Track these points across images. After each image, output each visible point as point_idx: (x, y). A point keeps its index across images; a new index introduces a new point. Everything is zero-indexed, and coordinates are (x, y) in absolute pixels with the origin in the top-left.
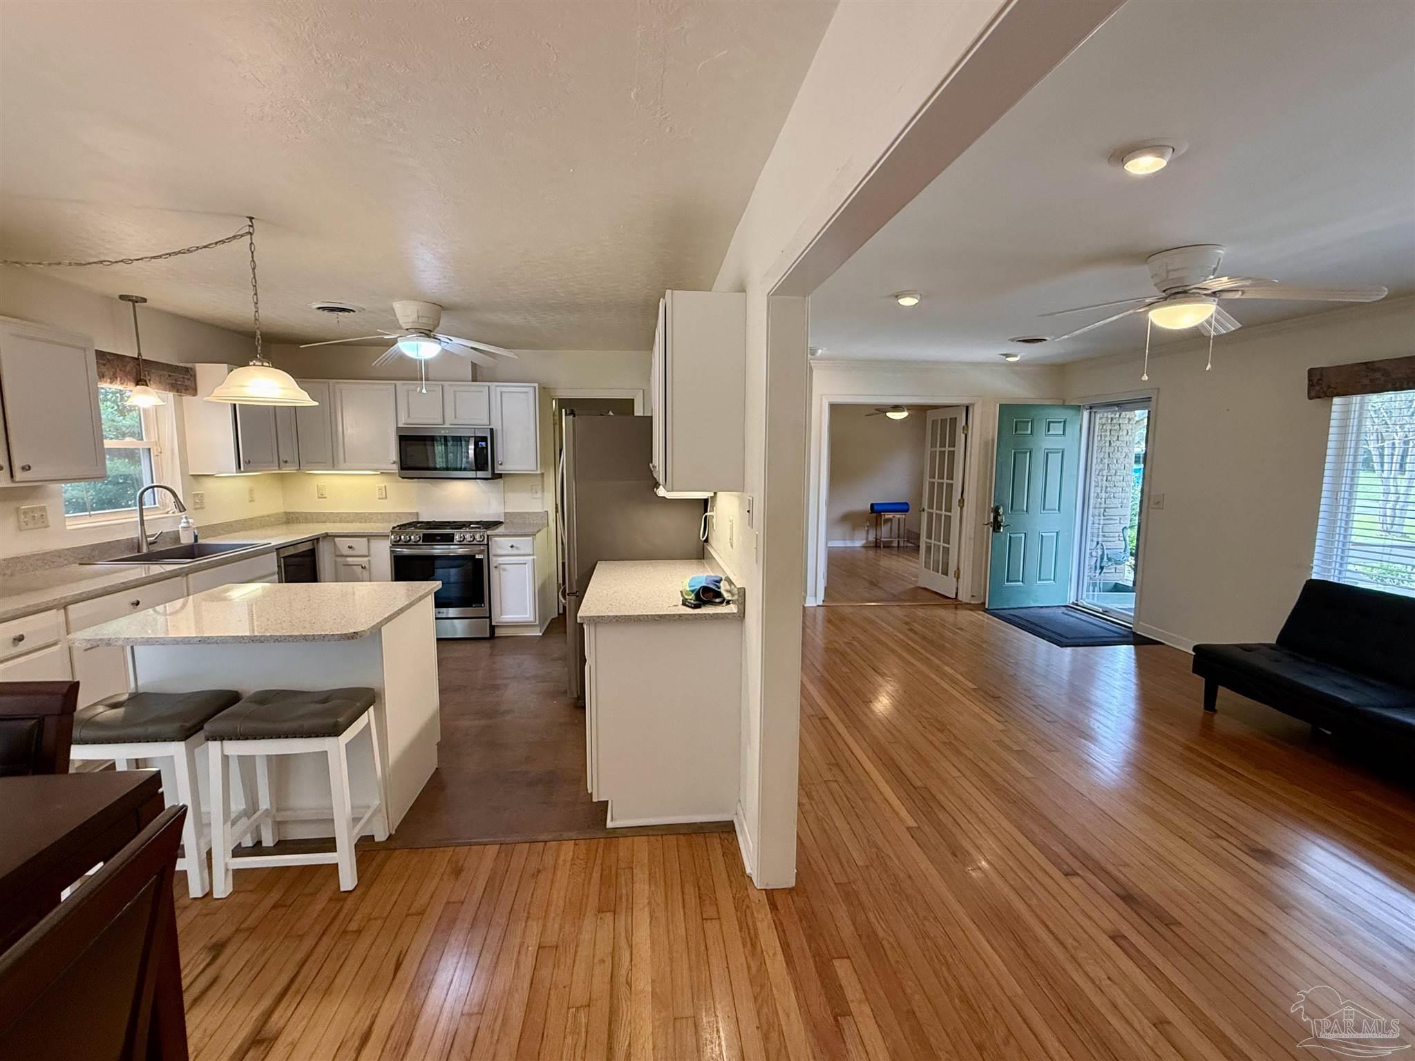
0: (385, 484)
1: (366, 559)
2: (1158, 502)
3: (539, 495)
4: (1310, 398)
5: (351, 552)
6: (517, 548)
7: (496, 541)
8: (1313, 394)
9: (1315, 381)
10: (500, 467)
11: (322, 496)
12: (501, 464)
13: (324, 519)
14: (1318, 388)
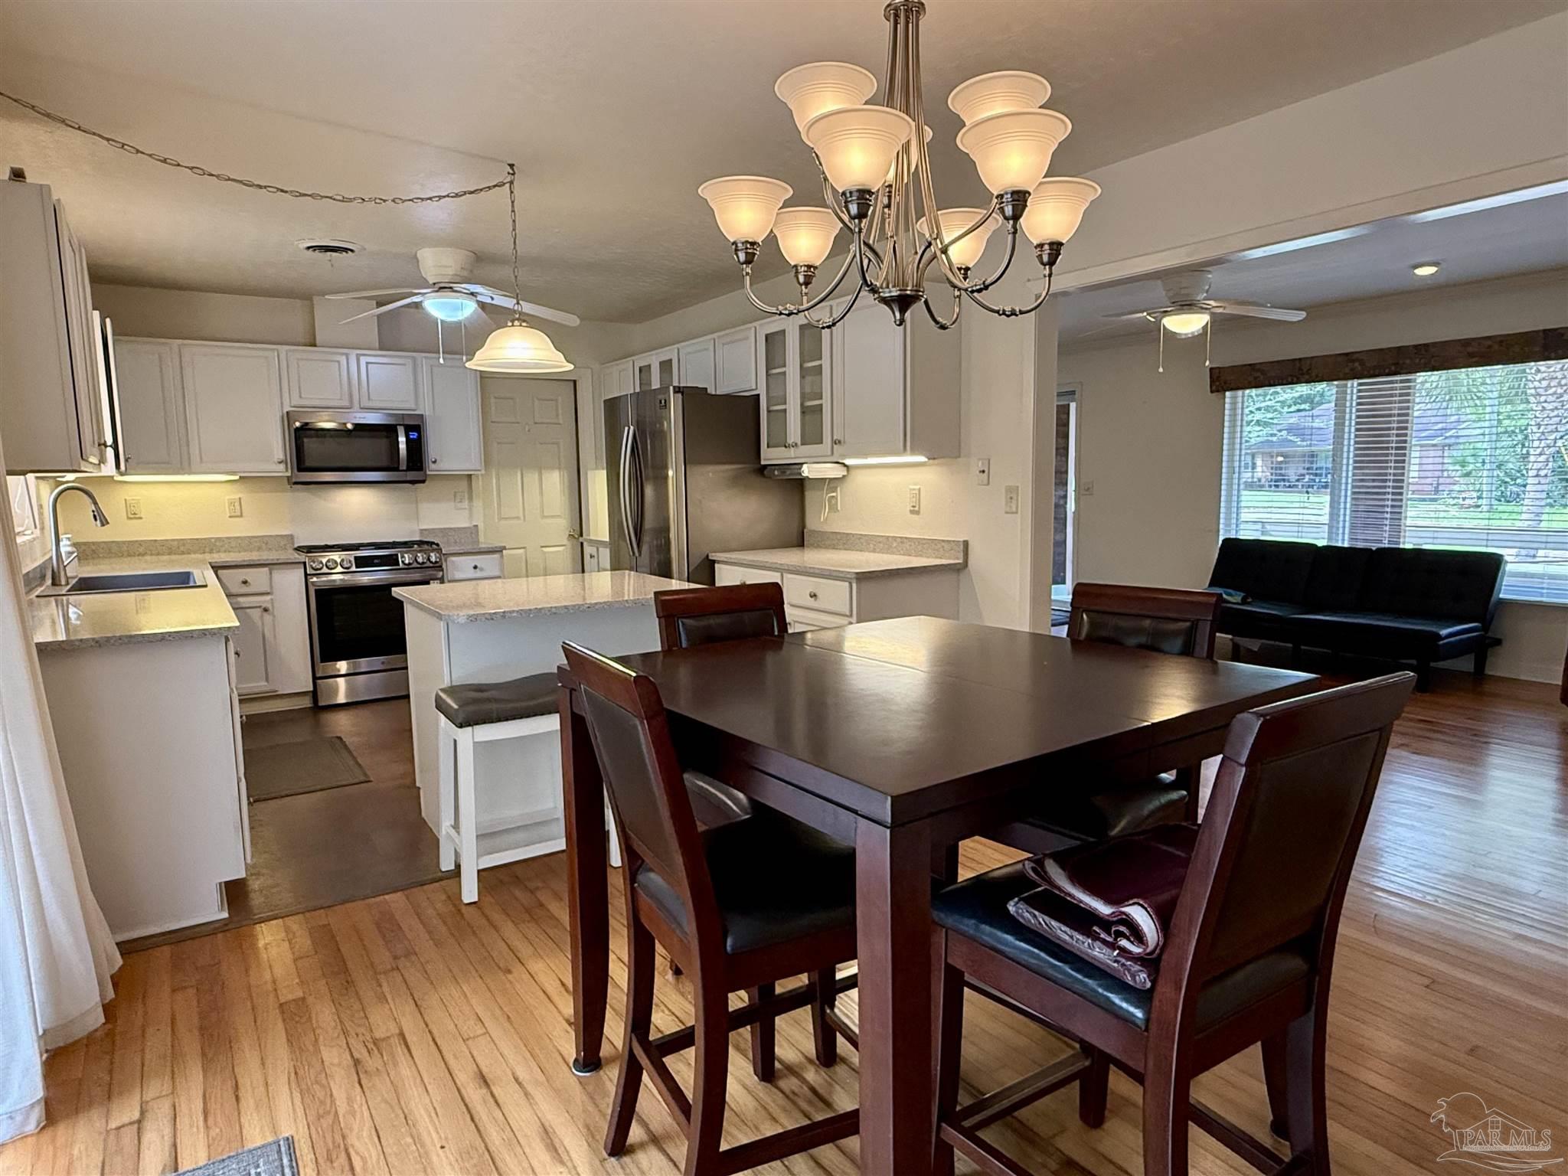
0: (240, 495)
1: (268, 598)
2: (1088, 489)
3: (466, 504)
4: (1212, 392)
5: (245, 589)
6: (482, 570)
7: (453, 562)
8: (1214, 388)
9: (1215, 377)
10: (433, 466)
11: (134, 516)
12: (435, 462)
13: (141, 550)
14: (1218, 383)
